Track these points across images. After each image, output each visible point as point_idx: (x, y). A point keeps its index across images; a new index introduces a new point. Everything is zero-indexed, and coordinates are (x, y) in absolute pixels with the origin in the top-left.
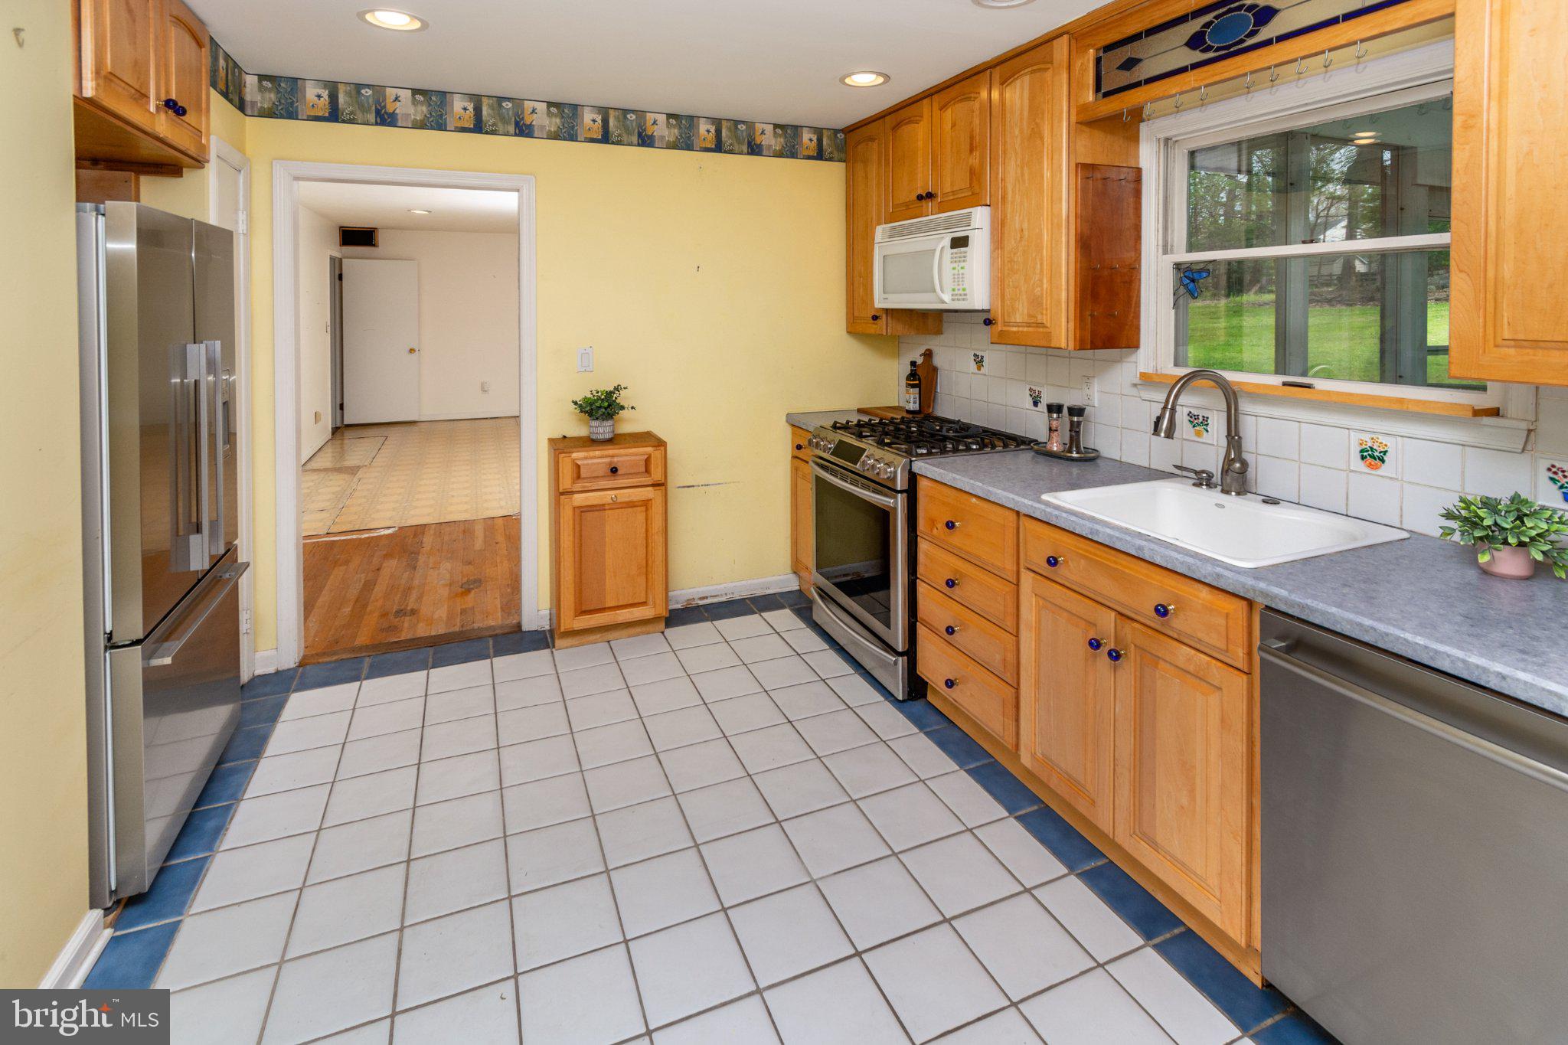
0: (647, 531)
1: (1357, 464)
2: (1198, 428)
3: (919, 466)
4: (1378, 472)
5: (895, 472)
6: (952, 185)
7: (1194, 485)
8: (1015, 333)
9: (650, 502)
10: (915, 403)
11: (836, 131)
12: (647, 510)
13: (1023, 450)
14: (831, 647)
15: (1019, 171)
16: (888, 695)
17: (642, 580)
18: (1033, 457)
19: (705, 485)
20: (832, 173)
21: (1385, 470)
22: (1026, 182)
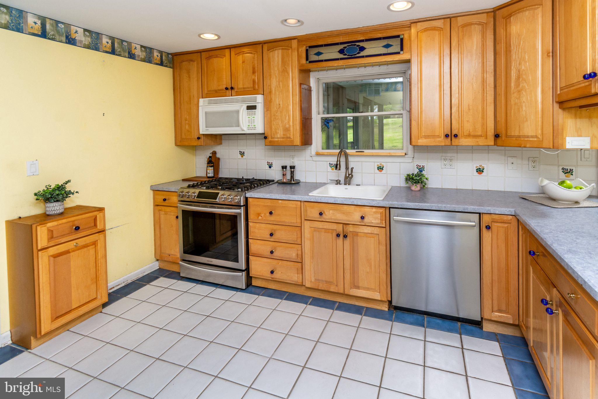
0: (96, 258)
1: (377, 171)
2: (332, 168)
3: (248, 195)
4: (382, 172)
5: (240, 199)
6: (243, 85)
7: (336, 184)
8: (277, 141)
9: (97, 242)
10: (212, 173)
11: (168, 54)
12: (95, 247)
13: (272, 184)
14: (197, 283)
15: (278, 83)
16: (237, 290)
17: (94, 287)
18: (277, 185)
19: (111, 229)
20: (166, 73)
21: (384, 171)
22: (281, 88)
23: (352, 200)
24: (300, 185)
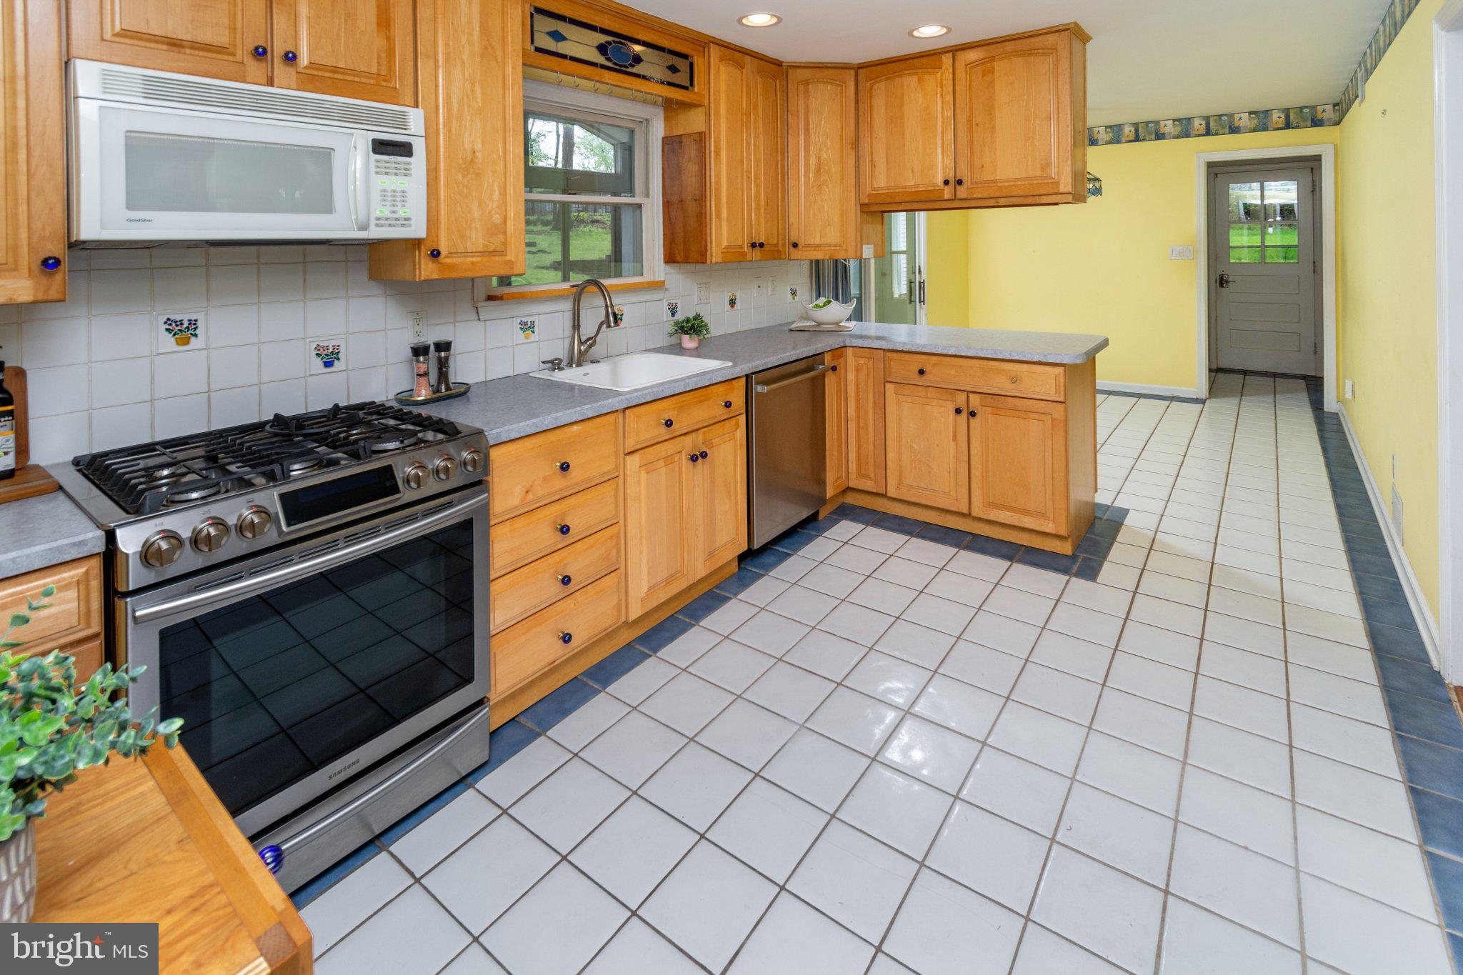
2: (527, 332)
4: (620, 326)
6: (335, 56)
8: (461, 264)
22: (479, 100)
23: (709, 376)
24: (468, 400)
